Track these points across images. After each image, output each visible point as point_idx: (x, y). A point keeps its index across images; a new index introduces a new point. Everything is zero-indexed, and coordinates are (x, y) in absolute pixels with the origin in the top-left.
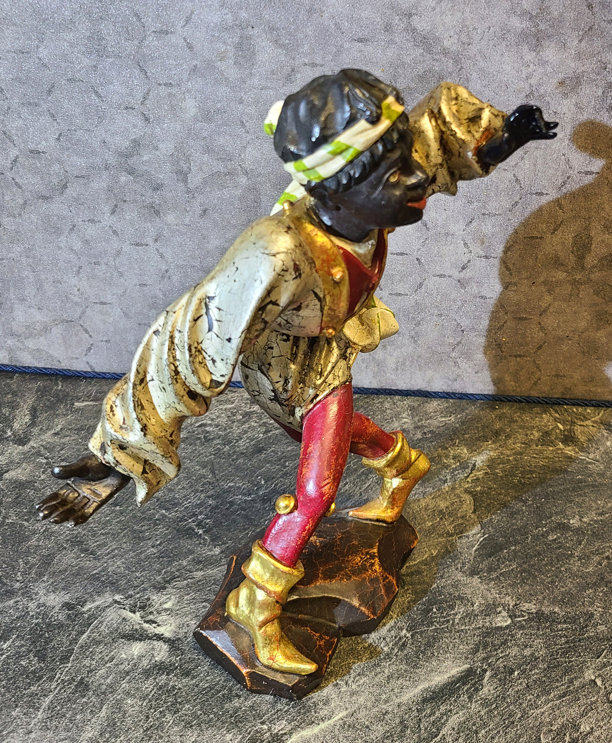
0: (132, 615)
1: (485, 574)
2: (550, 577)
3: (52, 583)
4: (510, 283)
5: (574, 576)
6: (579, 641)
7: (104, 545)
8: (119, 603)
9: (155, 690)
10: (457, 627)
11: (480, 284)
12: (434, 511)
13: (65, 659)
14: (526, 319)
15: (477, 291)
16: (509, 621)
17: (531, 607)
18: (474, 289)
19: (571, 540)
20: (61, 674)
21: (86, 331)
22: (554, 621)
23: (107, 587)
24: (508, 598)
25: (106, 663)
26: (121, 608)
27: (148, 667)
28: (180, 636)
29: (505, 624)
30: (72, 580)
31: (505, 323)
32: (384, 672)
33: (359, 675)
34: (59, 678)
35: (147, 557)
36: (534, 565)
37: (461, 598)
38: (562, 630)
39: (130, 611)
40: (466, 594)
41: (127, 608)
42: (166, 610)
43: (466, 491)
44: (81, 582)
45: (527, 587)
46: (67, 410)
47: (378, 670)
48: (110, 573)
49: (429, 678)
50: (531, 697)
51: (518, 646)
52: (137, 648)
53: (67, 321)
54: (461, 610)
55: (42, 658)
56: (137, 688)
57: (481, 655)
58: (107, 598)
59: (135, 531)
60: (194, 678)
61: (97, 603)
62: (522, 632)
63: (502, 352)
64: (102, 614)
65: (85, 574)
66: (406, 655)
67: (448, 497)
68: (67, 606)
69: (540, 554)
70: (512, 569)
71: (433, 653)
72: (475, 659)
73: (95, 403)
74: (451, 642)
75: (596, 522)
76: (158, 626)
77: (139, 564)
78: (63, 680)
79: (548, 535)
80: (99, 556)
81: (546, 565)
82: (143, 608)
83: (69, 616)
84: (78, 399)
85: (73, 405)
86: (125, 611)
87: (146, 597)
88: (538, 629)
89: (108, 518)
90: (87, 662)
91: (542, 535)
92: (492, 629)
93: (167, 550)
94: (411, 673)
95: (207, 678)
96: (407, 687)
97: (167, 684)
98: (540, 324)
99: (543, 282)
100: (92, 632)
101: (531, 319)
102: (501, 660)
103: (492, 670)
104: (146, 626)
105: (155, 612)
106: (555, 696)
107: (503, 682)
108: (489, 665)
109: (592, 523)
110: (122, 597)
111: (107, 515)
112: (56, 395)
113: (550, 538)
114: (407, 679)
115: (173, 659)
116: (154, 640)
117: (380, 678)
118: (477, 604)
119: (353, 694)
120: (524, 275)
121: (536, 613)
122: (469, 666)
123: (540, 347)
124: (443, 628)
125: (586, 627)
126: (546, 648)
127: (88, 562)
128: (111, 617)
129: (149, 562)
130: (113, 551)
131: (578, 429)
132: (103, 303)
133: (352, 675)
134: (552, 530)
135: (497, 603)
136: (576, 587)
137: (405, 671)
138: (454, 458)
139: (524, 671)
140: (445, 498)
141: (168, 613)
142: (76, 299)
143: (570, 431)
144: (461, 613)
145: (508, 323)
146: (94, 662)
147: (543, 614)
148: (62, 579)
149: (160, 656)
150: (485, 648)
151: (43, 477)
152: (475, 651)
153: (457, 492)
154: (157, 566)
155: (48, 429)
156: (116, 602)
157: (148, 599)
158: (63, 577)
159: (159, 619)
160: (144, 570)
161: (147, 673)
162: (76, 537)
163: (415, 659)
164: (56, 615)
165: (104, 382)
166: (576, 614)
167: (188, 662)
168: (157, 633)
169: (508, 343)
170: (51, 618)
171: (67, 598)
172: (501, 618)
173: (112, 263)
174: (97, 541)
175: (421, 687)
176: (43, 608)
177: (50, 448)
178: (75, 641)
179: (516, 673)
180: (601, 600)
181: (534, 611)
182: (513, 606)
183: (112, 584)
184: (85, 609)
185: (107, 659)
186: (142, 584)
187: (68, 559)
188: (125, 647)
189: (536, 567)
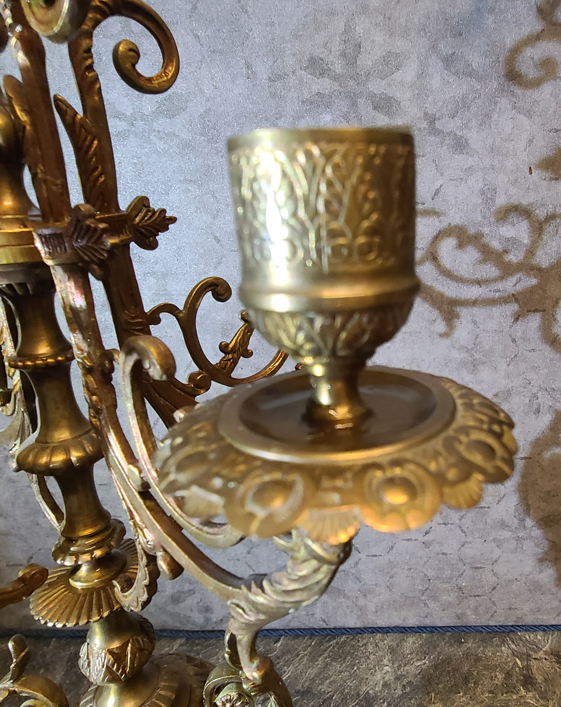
4: (466, 542)
11: (441, 544)
14: (481, 568)
15: (439, 550)
18: (436, 548)
31: (464, 571)
63: (463, 593)
98: (493, 571)
99: (493, 540)
101: (485, 567)
120: (477, 535)
123: (494, 588)
131: (534, 665)
143: (528, 668)
145: (467, 572)
169: (467, 586)
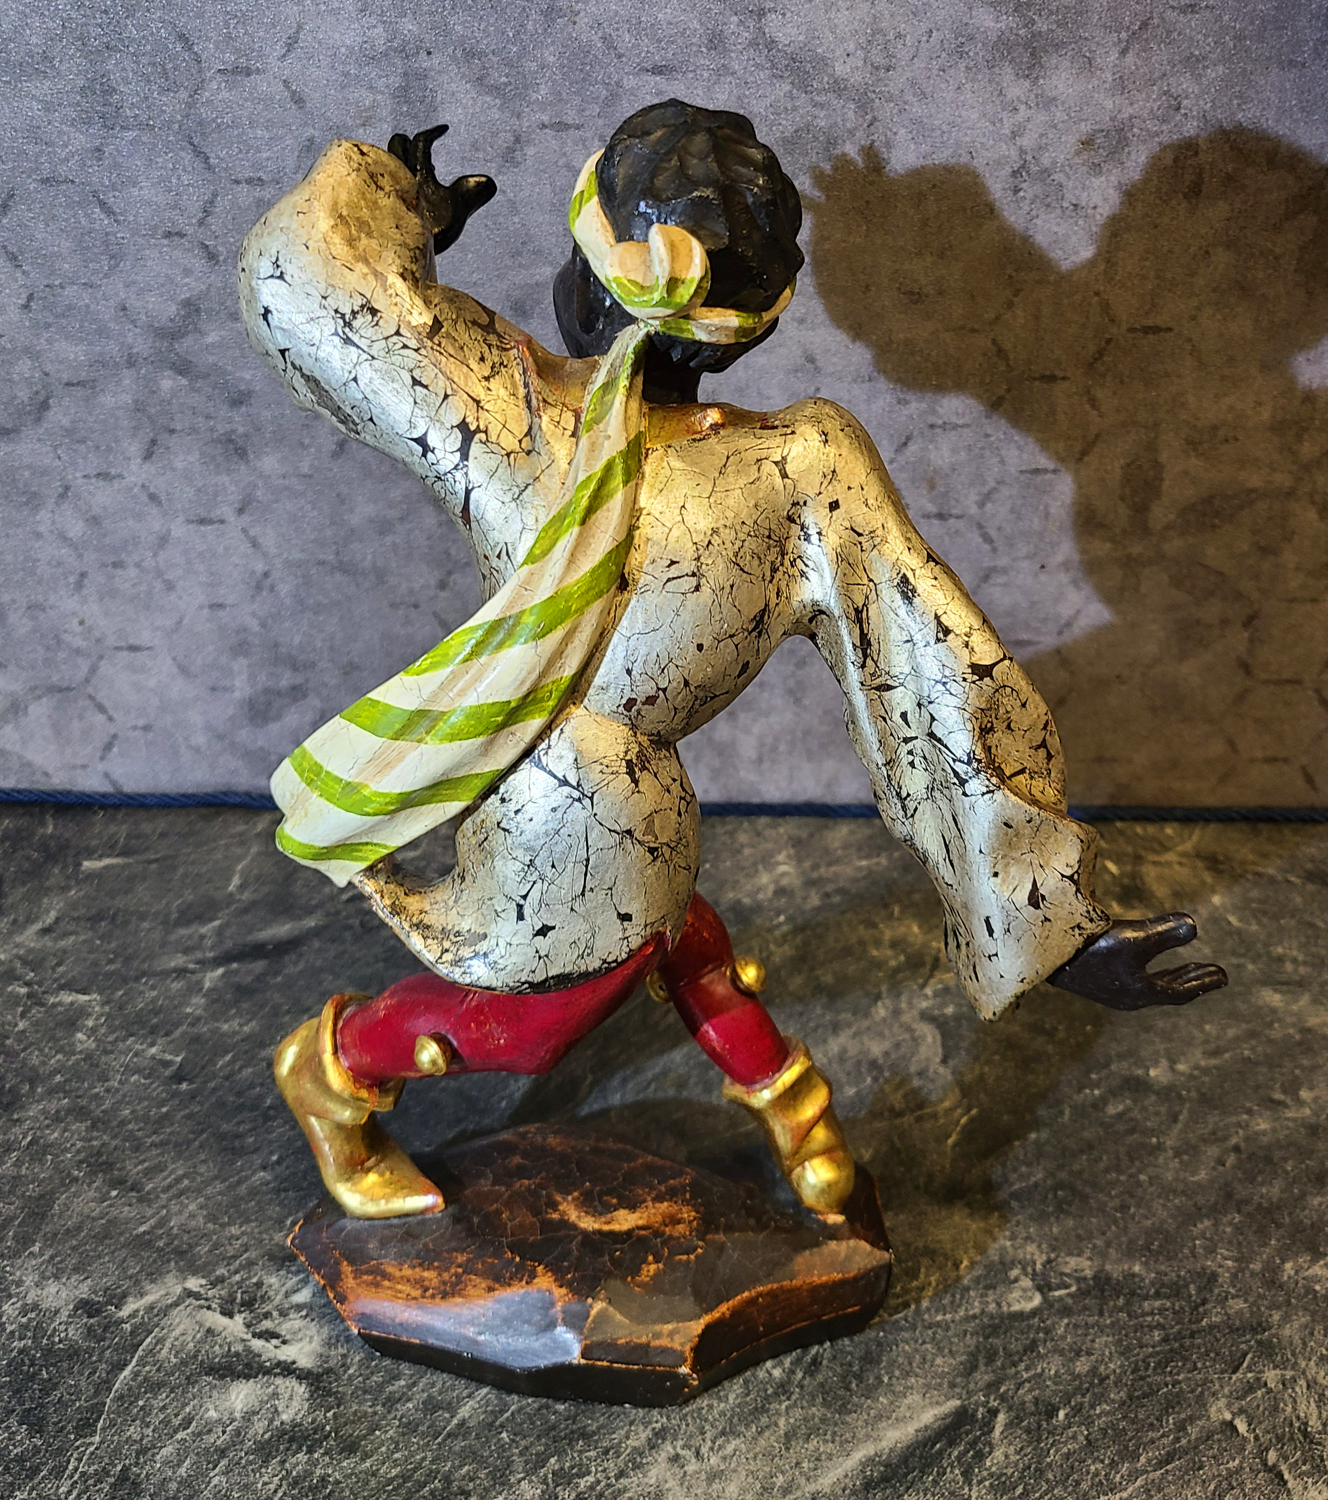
0: (225, 1321)
1: (979, 1196)
2: (1116, 1196)
3: (52, 1258)
5: (1168, 1191)
6: (1192, 1336)
7: (159, 1168)
8: (197, 1296)
9: (284, 1487)
10: (926, 1316)
12: (859, 1062)
13: (86, 1427)
16: (1037, 1300)
17: (1080, 1264)
19: (1157, 1114)
20: (80, 1460)
21: (101, 709)
22: (1133, 1294)
23: (169, 1261)
24: (1031, 1248)
25: (176, 1432)
26: (201, 1307)
27: (267, 1436)
28: (332, 1363)
29: (1028, 1306)
30: (95, 1250)
32: (776, 1425)
33: (723, 1433)
34: (76, 1469)
35: (253, 1192)
36: (1080, 1172)
37: (930, 1253)
38: (1152, 1314)
39: (222, 1313)
40: (939, 1241)
41: (214, 1306)
42: (299, 1307)
43: (926, 1017)
44: (113, 1252)
45: (1070, 1223)
46: (68, 878)
47: (764, 1420)
48: (175, 1231)
49: (874, 1434)
50: (1099, 1466)
51: (1062, 1353)
52: (241, 1396)
53: (61, 690)
54: (933, 1279)
55: (37, 1426)
56: (246, 1486)
57: (983, 1377)
58: (172, 1286)
59: (222, 1137)
60: (366, 1456)
61: (149, 1299)
62: (1066, 1321)
64: (163, 1323)
65: (121, 1234)
66: (822, 1385)
67: (887, 1032)
68: (86, 1307)
69: (1091, 1147)
70: (1036, 1185)
71: (879, 1378)
72: (972, 1386)
73: (126, 860)
74: (916, 1350)
75: (1206, 1071)
76: (284, 1342)
77: (233, 1209)
78: (83, 1474)
79: (1105, 1104)
80: (149, 1193)
81: (1107, 1170)
82: (248, 1304)
83: (90, 1329)
84: (90, 854)
85: (80, 864)
86: (210, 1313)
87: (254, 1280)
88: (1101, 1314)
89: (164, 1110)
90: (133, 1431)
91: (1094, 1106)
92: (1002, 1317)
93: (294, 1174)
94: (836, 1424)
95: (396, 1456)
96: (830, 1457)
97: (308, 1474)
100: (142, 1363)
102: (1027, 1385)
103: (1010, 1409)
104: (257, 1344)
105: (275, 1314)
106: (1149, 1461)
107: (1034, 1435)
108: (1003, 1398)
109: (1196, 1072)
110: (204, 1282)
111: (163, 1103)
112: (44, 846)
113: (1112, 1110)
114: (828, 1437)
115: (320, 1415)
116: (276, 1375)
117: (771, 1440)
118: (965, 1263)
119: (713, 1476)
120: (1023, 550)
121: (1095, 1278)
122: (958, 1403)
124: (897, 1321)
125: (1204, 1303)
126: (1122, 1354)
127: (127, 1208)
128: (182, 1327)
129: (258, 1203)
130: (178, 1180)
131: (1150, 873)
132: (133, 648)
133: (708, 1435)
134: (1113, 1093)
135: (1008, 1259)
136: (1173, 1216)
137: (823, 1420)
138: (895, 944)
139: (1078, 1410)
140: (881, 1035)
141: (304, 1313)
142: (78, 642)
143: (1134, 876)
144: (934, 1284)
146: (149, 1431)
147: (1108, 1279)
148: (74, 1249)
149: (292, 1412)
150: (991, 1358)
151: (21, 1025)
152: (970, 1368)
153: (906, 1018)
154: (274, 1211)
155: (30, 920)
156: (189, 1294)
157: (259, 1285)
158: (74, 1242)
159: (285, 1328)
160: (248, 1221)
161: (265, 1451)
162: (99, 1154)
163: (841, 1392)
164: (63, 1327)
165: (142, 814)
166: (1179, 1276)
167: (353, 1422)
168: (283, 1358)
170: (52, 1335)
171: (84, 1291)
172: (1020, 1293)
173: (149, 563)
174: (144, 1161)
175: (859, 1455)
176: (33, 1315)
177: (35, 961)
178: (106, 1384)
179: (1062, 1414)
180: (1230, 1242)
181: (1088, 1273)
182: (1044, 1266)
183: (180, 1253)
184: (124, 1313)
185: (176, 1422)
186: (246, 1251)
187: (84, 1202)
188: (215, 1394)
189: (1086, 1176)
